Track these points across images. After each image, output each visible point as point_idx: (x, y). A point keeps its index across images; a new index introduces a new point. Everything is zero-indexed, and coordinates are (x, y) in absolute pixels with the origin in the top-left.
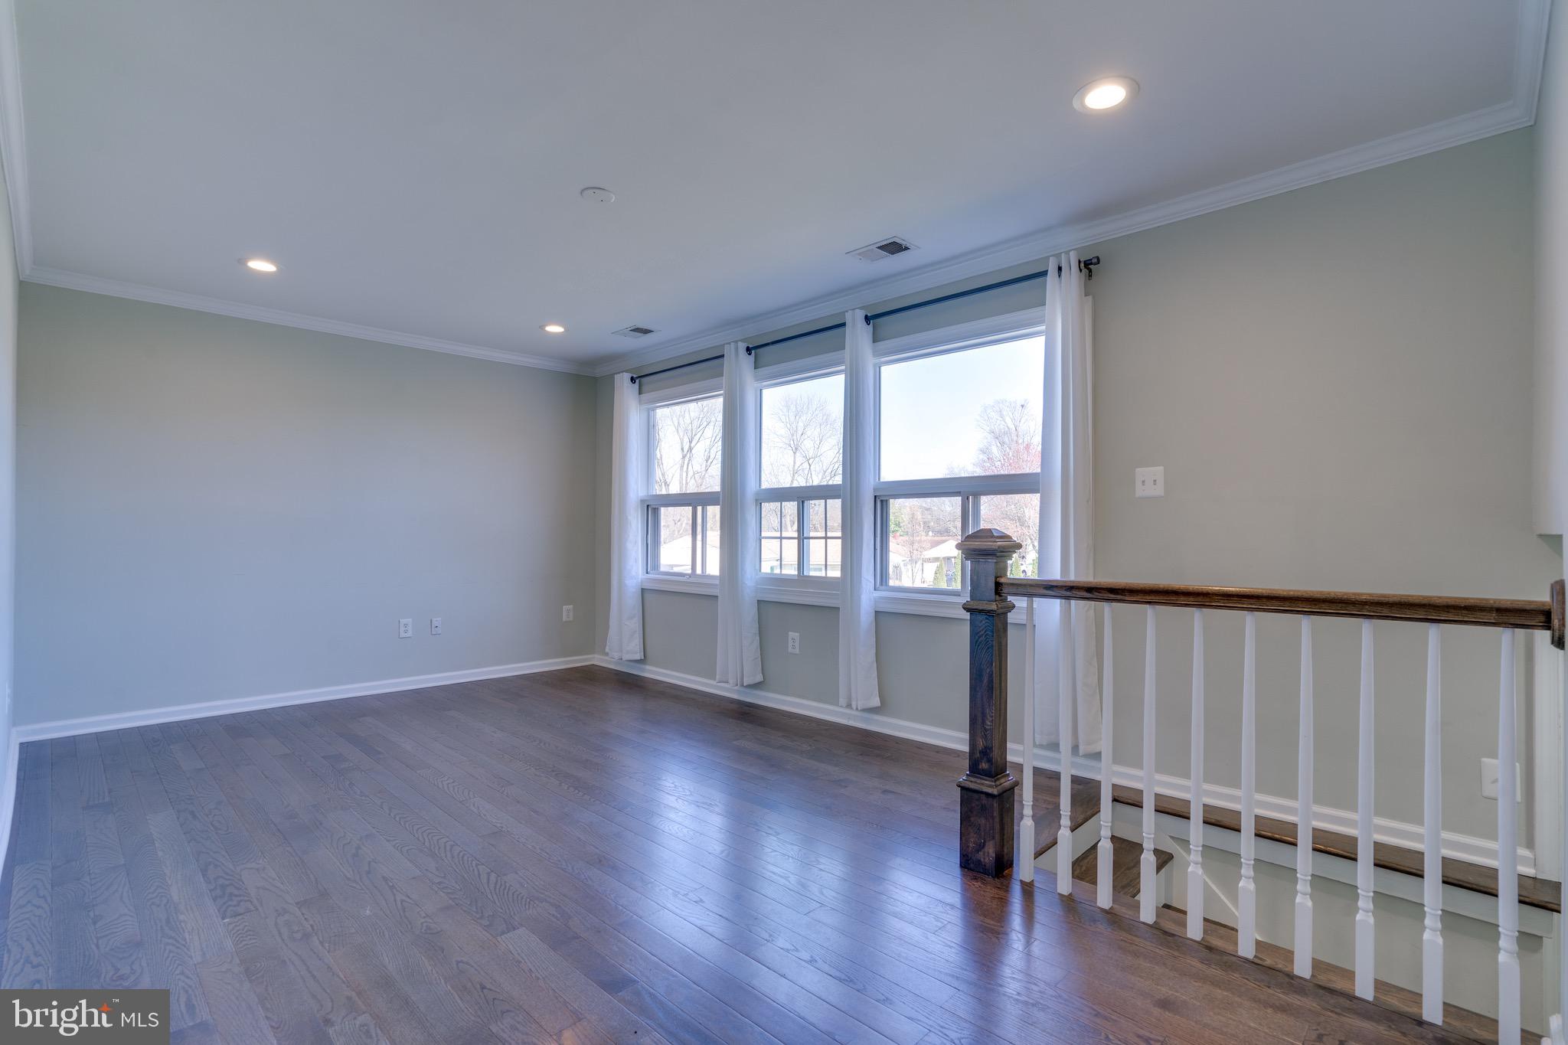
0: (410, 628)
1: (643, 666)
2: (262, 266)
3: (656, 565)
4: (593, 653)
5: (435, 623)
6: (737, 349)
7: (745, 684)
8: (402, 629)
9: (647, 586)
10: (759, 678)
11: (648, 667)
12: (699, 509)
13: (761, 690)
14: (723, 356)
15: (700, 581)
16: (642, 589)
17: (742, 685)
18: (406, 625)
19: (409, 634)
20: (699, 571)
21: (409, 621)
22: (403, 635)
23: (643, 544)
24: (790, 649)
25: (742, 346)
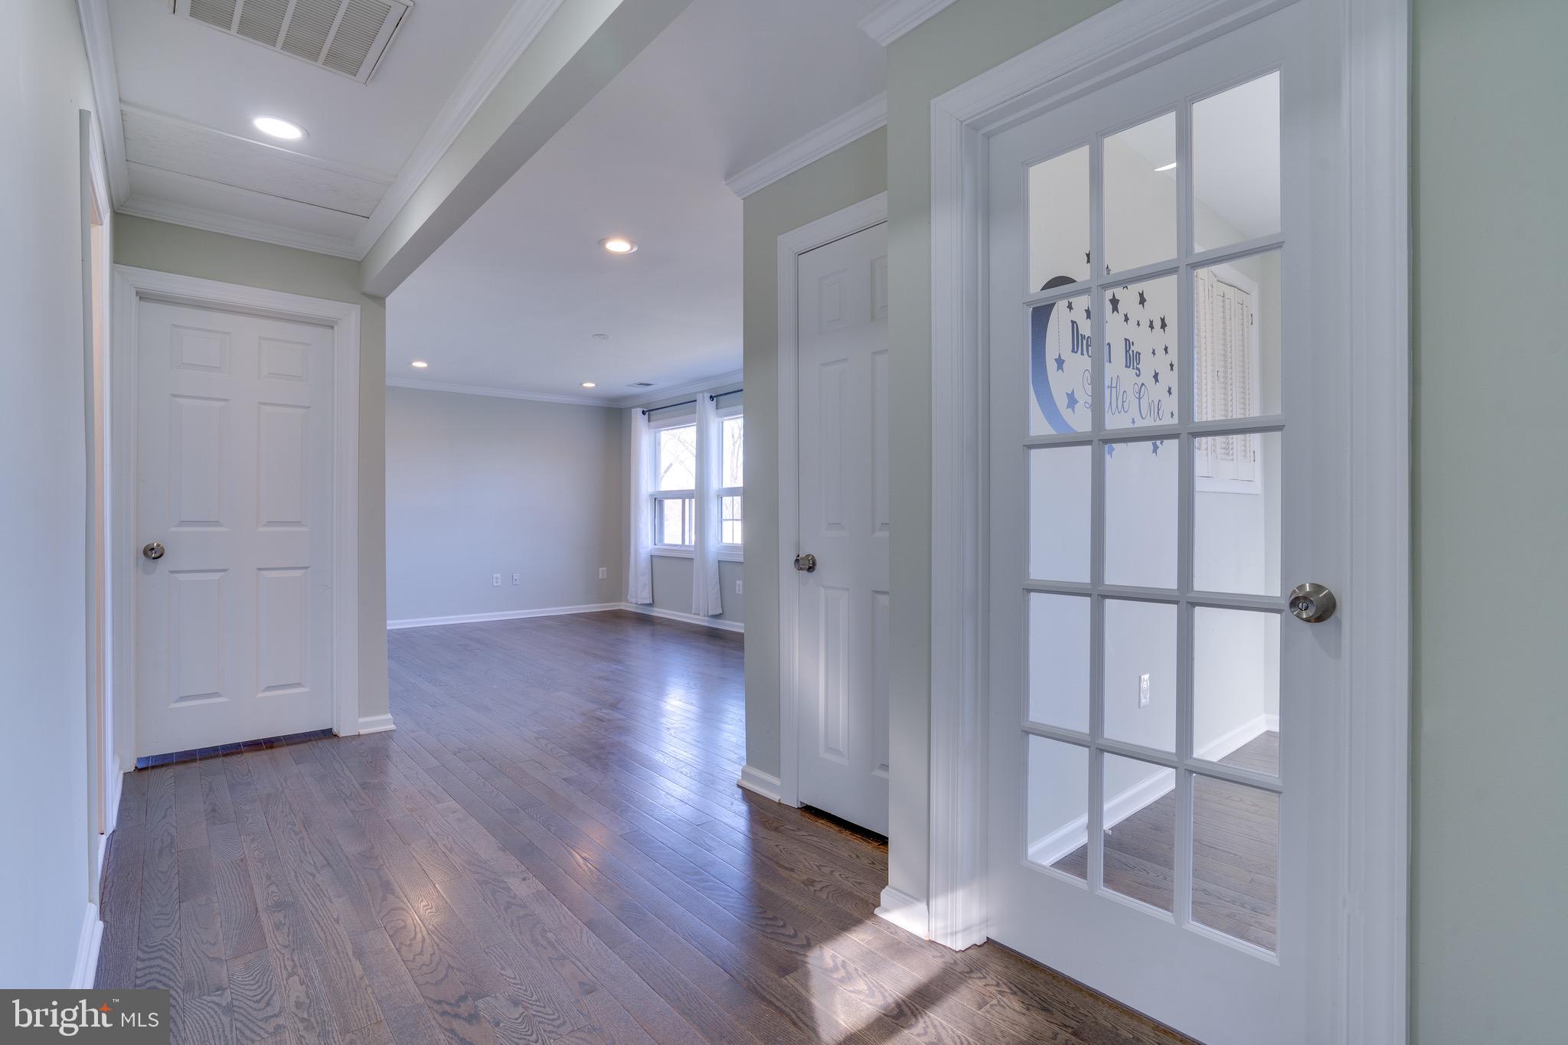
0: (499, 580)
1: (651, 608)
2: (420, 365)
3: (661, 540)
4: (621, 601)
5: (515, 578)
6: (704, 398)
7: (710, 614)
8: (495, 580)
9: (655, 553)
10: (720, 611)
11: (655, 609)
12: (687, 501)
13: (722, 619)
14: (696, 401)
15: (687, 549)
16: (652, 556)
17: (708, 616)
18: (497, 578)
19: (498, 584)
20: (687, 543)
21: (499, 575)
22: (495, 584)
23: (651, 524)
24: (737, 592)
25: (707, 396)
